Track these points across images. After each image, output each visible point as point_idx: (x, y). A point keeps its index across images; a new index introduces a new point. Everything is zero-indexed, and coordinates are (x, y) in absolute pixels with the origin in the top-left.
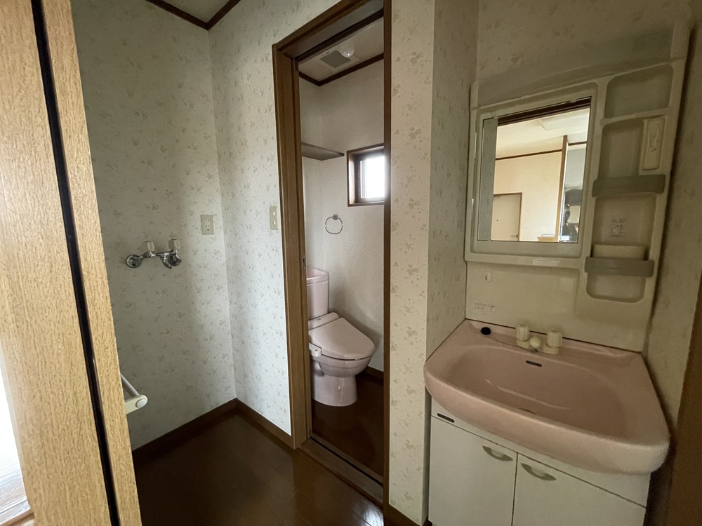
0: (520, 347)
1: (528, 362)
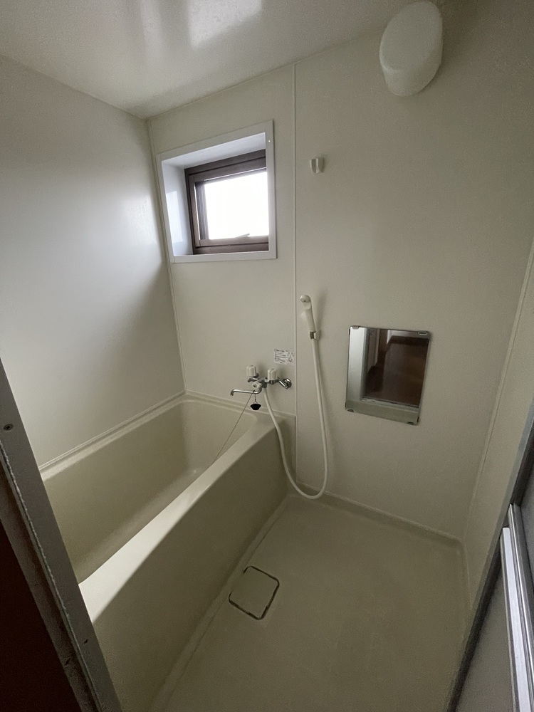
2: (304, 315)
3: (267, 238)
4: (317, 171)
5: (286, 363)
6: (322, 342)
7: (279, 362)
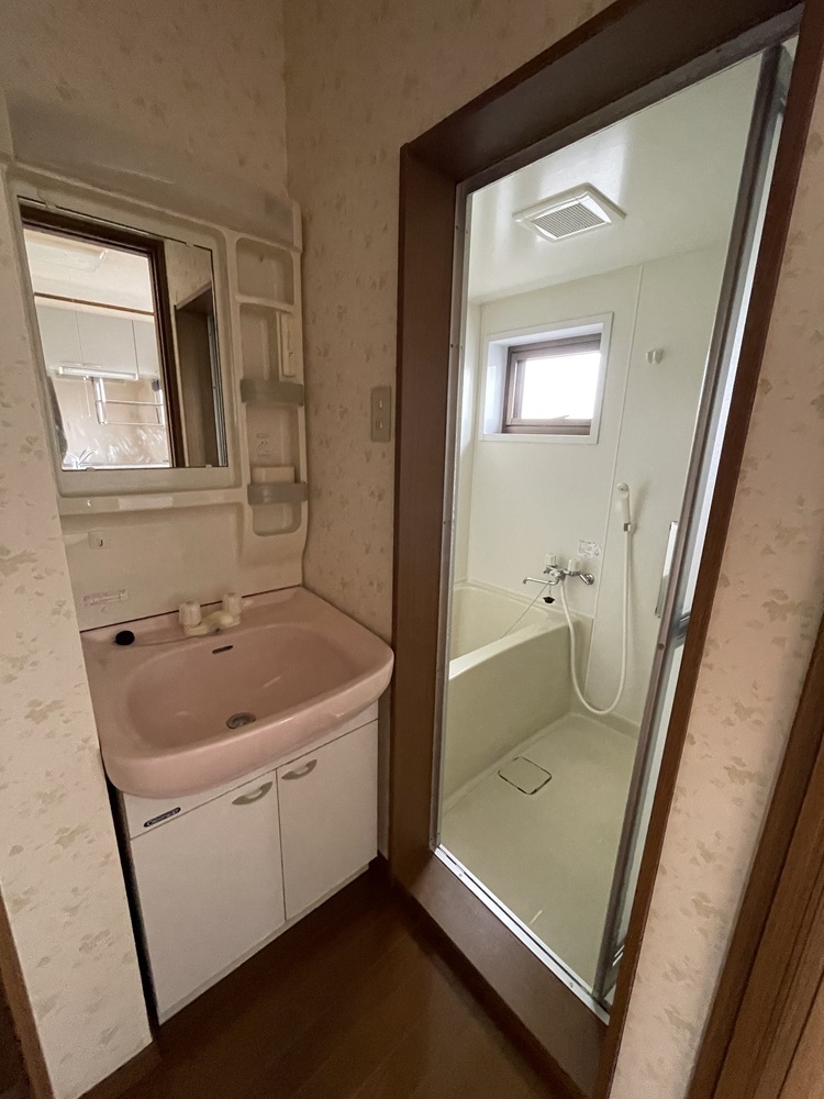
0: (196, 636)
1: (215, 652)
2: (619, 506)
3: (589, 421)
4: (654, 362)
5: (591, 557)
6: (637, 537)
7: (583, 555)
